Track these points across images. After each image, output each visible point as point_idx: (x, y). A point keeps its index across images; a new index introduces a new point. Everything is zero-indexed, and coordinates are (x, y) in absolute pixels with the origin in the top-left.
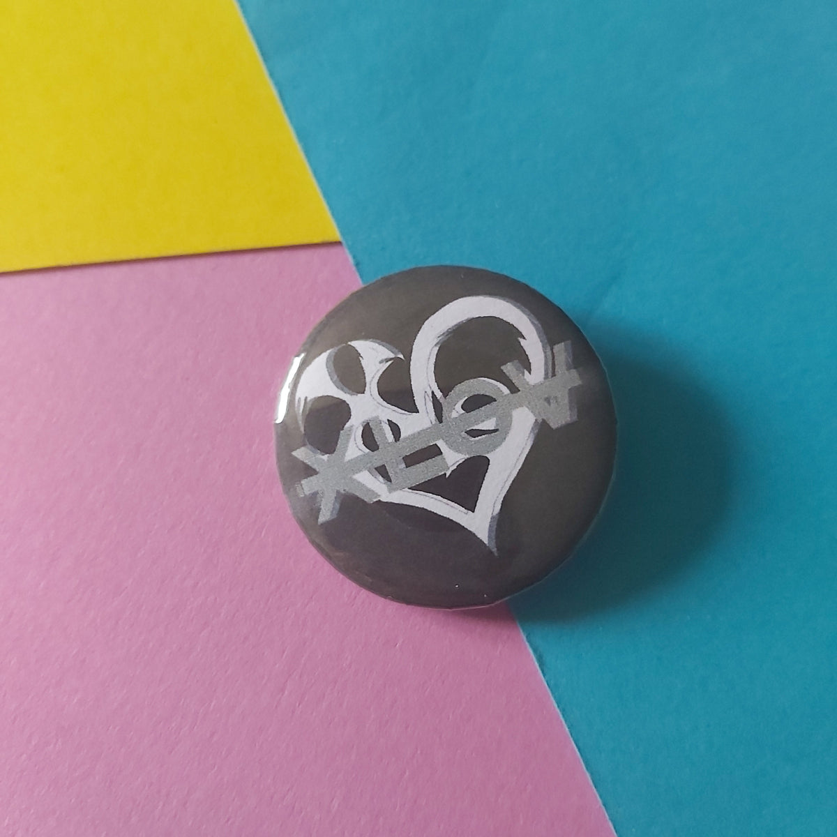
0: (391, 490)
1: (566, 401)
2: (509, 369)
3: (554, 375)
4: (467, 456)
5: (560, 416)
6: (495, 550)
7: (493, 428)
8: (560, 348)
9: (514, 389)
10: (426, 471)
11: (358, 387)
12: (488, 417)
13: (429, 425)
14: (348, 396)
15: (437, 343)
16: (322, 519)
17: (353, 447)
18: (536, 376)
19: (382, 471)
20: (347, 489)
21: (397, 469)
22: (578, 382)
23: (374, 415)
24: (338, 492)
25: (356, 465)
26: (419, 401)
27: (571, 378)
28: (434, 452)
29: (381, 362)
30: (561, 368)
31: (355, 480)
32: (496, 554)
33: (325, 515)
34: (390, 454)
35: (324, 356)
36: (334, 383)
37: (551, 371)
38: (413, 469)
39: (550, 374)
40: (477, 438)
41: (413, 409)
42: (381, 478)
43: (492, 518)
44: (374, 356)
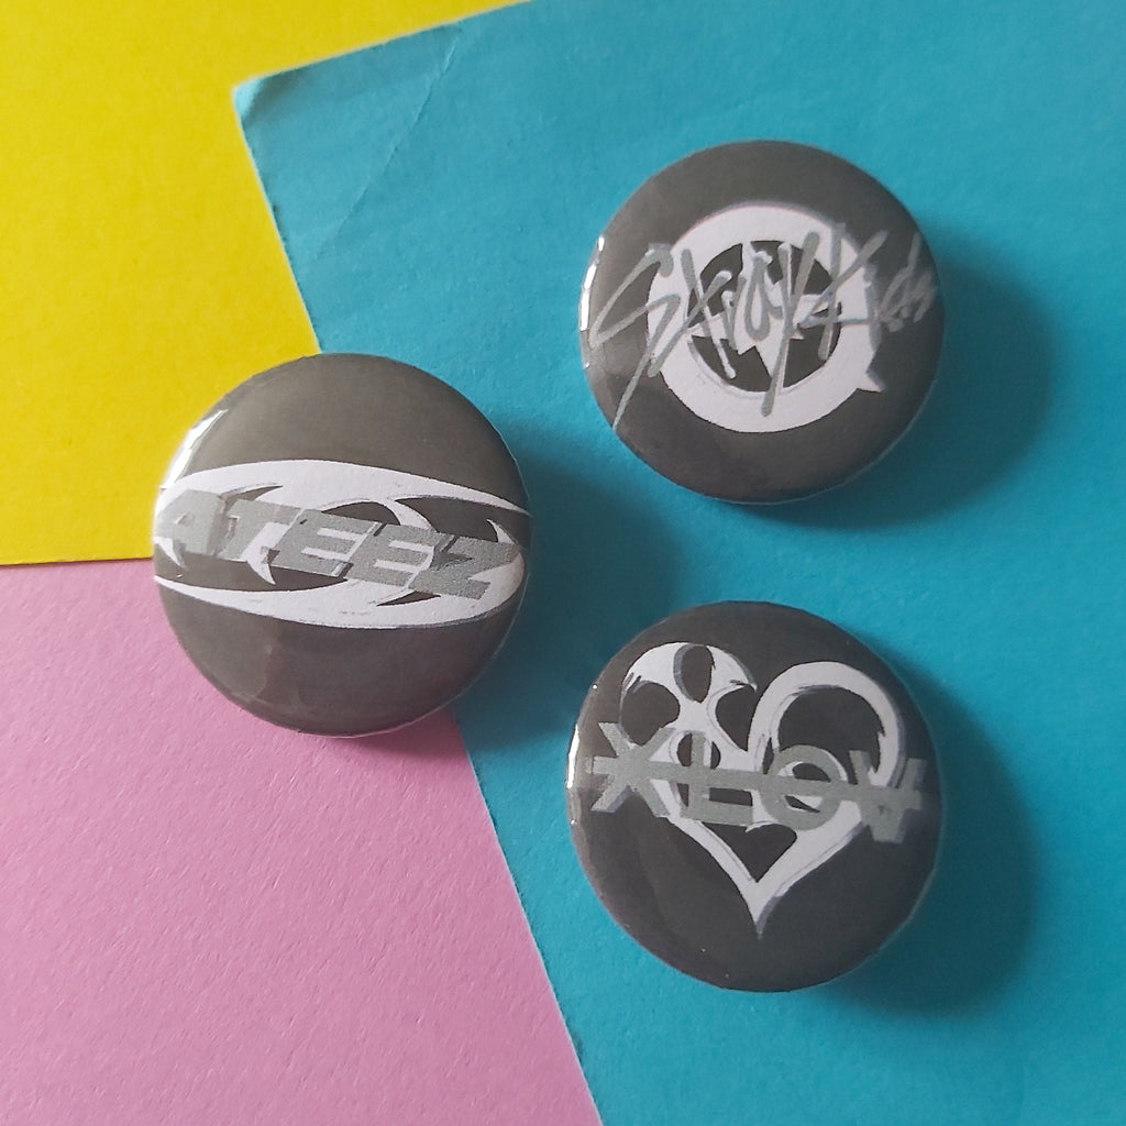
0: (683, 814)
1: (899, 819)
2: (857, 757)
3: (898, 787)
4: (776, 822)
5: (887, 831)
6: (760, 933)
7: (814, 807)
8: (914, 763)
9: (853, 780)
10: (728, 814)
11: (699, 695)
12: (815, 794)
13: (751, 769)
14: (684, 697)
15: (796, 694)
16: (599, 806)
17: (665, 751)
18: (880, 778)
19: (684, 791)
20: (639, 790)
21: (700, 796)
22: (917, 807)
23: (700, 730)
24: (628, 787)
25: (660, 770)
26: (752, 741)
27: (910, 798)
28: (745, 799)
29: (732, 682)
30: (907, 784)
31: (651, 785)
32: (760, 937)
33: (602, 805)
34: (699, 776)
35: (678, 645)
36: (676, 677)
37: (896, 783)
38: (715, 805)
39: (894, 785)
40: (794, 809)
41: (742, 742)
42: (679, 797)
43: (774, 899)
44: (727, 672)
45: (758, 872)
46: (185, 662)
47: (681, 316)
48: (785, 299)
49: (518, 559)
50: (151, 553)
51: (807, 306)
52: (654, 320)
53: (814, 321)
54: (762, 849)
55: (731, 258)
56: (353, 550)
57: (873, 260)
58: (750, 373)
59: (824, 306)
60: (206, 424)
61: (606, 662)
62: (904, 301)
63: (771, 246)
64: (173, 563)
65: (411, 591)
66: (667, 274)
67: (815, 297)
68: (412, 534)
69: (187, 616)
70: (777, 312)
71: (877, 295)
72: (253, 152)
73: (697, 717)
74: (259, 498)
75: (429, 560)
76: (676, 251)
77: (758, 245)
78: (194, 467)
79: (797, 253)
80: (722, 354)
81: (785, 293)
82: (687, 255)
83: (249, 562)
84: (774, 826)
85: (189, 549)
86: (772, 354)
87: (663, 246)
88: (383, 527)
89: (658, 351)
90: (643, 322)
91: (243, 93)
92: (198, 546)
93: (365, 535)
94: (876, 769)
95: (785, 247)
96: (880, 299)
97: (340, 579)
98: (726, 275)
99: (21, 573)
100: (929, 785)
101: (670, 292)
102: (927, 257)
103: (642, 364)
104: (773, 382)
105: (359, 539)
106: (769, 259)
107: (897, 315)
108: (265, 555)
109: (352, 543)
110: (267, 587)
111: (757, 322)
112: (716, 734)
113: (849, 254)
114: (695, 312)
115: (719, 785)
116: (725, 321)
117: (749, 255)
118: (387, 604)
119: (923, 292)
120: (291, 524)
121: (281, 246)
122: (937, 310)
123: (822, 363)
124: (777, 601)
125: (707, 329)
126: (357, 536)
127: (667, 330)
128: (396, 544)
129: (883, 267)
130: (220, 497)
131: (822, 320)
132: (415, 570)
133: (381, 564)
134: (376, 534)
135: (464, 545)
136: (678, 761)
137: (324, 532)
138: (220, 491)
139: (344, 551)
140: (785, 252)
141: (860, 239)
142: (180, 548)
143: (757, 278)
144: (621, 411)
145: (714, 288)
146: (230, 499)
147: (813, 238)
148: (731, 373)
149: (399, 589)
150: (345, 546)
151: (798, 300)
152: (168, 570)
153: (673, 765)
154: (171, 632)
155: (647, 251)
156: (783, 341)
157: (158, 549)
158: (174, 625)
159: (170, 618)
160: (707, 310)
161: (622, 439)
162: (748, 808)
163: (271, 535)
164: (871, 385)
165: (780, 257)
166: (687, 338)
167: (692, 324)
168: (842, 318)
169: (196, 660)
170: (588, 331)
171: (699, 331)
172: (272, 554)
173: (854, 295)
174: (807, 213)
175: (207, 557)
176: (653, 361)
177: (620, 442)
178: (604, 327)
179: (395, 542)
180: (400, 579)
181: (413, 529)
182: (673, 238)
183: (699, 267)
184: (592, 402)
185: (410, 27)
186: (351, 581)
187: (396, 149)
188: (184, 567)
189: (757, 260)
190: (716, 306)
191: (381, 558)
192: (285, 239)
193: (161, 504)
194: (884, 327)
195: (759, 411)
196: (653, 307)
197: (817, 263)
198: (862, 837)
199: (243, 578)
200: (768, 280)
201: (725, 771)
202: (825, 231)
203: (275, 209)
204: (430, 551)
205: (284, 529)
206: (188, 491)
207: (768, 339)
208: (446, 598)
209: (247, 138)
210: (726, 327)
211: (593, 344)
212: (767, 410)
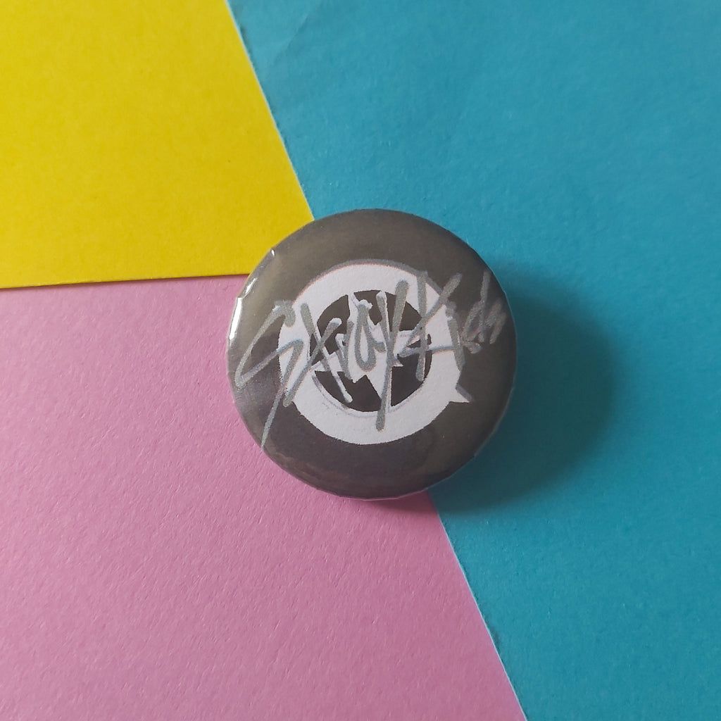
47: (305, 356)
51: (403, 340)
52: (284, 361)
53: (410, 351)
55: (340, 307)
57: (450, 299)
58: (364, 398)
59: (417, 339)
62: (480, 329)
63: (370, 295)
66: (291, 324)
67: (408, 333)
70: (380, 347)
71: (457, 327)
76: (297, 306)
77: (360, 295)
79: (391, 298)
80: (340, 384)
81: (384, 330)
82: (305, 309)
86: (379, 380)
87: (285, 302)
89: (289, 386)
90: (275, 365)
95: (382, 295)
96: (461, 330)
98: (337, 321)
101: (295, 338)
102: (496, 290)
103: (278, 397)
104: (383, 402)
106: (370, 306)
107: (476, 340)
111: (365, 357)
113: (432, 296)
114: (316, 352)
116: (340, 357)
117: (353, 304)
119: (496, 319)
122: (508, 333)
123: (417, 385)
125: (326, 365)
129: (461, 303)
131: (416, 350)
140: (382, 299)
141: (440, 283)
143: (361, 321)
144: (265, 436)
145: (328, 332)
147: (403, 286)
148: (349, 398)
151: (396, 335)
155: (273, 307)
156: (387, 370)
160: (325, 350)
161: (269, 455)
164: (460, 399)
165: (378, 303)
166: (311, 374)
167: (314, 362)
168: (431, 347)
171: (320, 367)
173: (439, 328)
174: (396, 266)
176: (287, 394)
177: (267, 457)
178: (249, 368)
182: (293, 296)
183: (316, 317)
189: (360, 308)
190: (332, 346)
194: (466, 350)
195: (374, 427)
196: (283, 351)
197: (408, 305)
200: (370, 322)
202: (412, 279)
207: (375, 369)
210: (341, 361)
211: (238, 385)
212: (380, 425)
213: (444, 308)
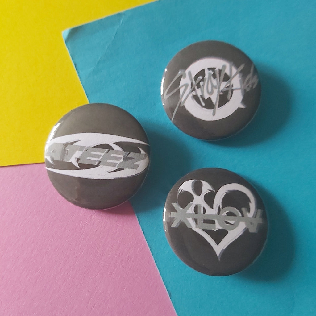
0: (196, 227)
1: (256, 226)
2: (244, 209)
3: (255, 217)
4: (222, 228)
5: (253, 230)
6: (219, 259)
7: (233, 223)
8: (259, 211)
9: (243, 216)
10: (209, 227)
11: (199, 194)
12: (233, 220)
13: (214, 214)
14: (195, 194)
15: (226, 193)
16: (172, 226)
17: (190, 210)
18: (250, 215)
19: (196, 221)
20: (184, 221)
21: (201, 222)
22: (261, 223)
23: (200, 203)
24: (181, 220)
25: (189, 215)
26: (214, 206)
27: (259, 220)
28: (213, 222)
29: (208, 190)
30: (258, 216)
31: (187, 219)
32: (219, 261)
33: (174, 225)
34: (200, 217)
35: (192, 180)
36: (192, 189)
37: (255, 216)
38: (205, 224)
39: (254, 216)
40: (227, 224)
41: (212, 207)
42: (195, 222)
43: (223, 250)
44: (206, 187)
45: (218, 242)
46: (55, 191)
47: (189, 89)
48: (217, 84)
49: (147, 158)
50: (44, 161)
51: (223, 85)
52: (181, 91)
53: (225, 89)
54: (219, 236)
55: (202, 73)
56: (101, 157)
57: (241, 72)
58: (209, 104)
59: (228, 85)
60: (59, 124)
61: (173, 186)
62: (250, 83)
63: (213, 69)
64: (51, 163)
65: (118, 168)
66: (185, 78)
67: (225, 83)
68: (117, 152)
69: (55, 178)
70: (215, 87)
71: (243, 81)
72: (69, 49)
73: (199, 200)
74: (74, 144)
75: (122, 159)
76: (187, 72)
77: (209, 69)
78: (55, 136)
79: (220, 71)
80: (201, 99)
81: (217, 82)
82: (190, 73)
83: (72, 162)
84: (221, 230)
85: (55, 159)
86: (215, 99)
87: (183, 70)
88: (109, 150)
89: (183, 99)
90: (178, 91)
91: (65, 33)
92: (58, 158)
93: (104, 153)
94: (249, 213)
95: (217, 69)
96: (243, 82)
97: (98, 166)
98: (201, 78)
99: (8, 168)
100: (264, 216)
101: (186, 83)
102: (256, 71)
103: (179, 103)
104: (215, 107)
105: (103, 154)
106: (212, 73)
107: (248, 87)
108: (76, 160)
109: (101, 155)
110: (77, 169)
111: (210, 90)
112: (204, 205)
113: (234, 71)
114: (193, 88)
115: (206, 219)
116: (201, 90)
117: (207, 72)
118: (111, 172)
119: (255, 80)
120: (83, 151)
121: (77, 75)
122: (259, 85)
123: (228, 101)
124: (219, 167)
125: (196, 93)
126: (102, 153)
127: (185, 93)
128: (113, 155)
129: (244, 74)
130: (63, 144)
131: (228, 89)
132: (118, 162)
133: (109, 161)
134: (107, 152)
135: (132, 155)
136: (194, 212)
137: (93, 153)
138: (63, 143)
139: (99, 158)
140: (217, 71)
141: (237, 66)
142: (52, 159)
143: (209, 78)
144: (173, 116)
145: (198, 81)
146: (66, 145)
147: (224, 67)
148: (204, 104)
149: (114, 168)
150: (99, 156)
151: (221, 84)
152: (50, 165)
153: (193, 214)
154: (51, 183)
155: (179, 72)
156: (218, 95)
157: (46, 160)
158: (51, 181)
159: (50, 179)
160: (196, 88)
161: (174, 124)
162: (214, 225)
163: (78, 154)
164: (242, 106)
165: (216, 72)
166: (191, 95)
167: (192, 91)
168: (233, 88)
169: (58, 190)
170: (163, 94)
171: (194, 93)
172: (78, 159)
173: (236, 82)
174: (222, 60)
175: (60, 161)
176: (182, 102)
177: (174, 125)
178: (168, 93)
179: (113, 154)
180: (114, 165)
181: (118, 151)
182: (186, 68)
183: (193, 76)
184: (165, 114)
185: (110, 14)
186: (101, 166)
187: (108, 47)
188: (54, 164)
189: (209, 73)
190: (199, 86)
191: (109, 159)
192: (78, 73)
193: (47, 147)
194: (245, 90)
195: (212, 115)
196: (181, 87)
197: (226, 74)
198: (246, 232)
199: (71, 167)
200: (212, 79)
201: (207, 215)
202: (228, 65)
203: (75, 65)
204: (123, 156)
205: (81, 152)
206: (54, 143)
207: (213, 95)
208: (127, 170)
209: (67, 46)
210: (202, 92)
211: (165, 98)
212: (214, 114)
213: (238, 75)
